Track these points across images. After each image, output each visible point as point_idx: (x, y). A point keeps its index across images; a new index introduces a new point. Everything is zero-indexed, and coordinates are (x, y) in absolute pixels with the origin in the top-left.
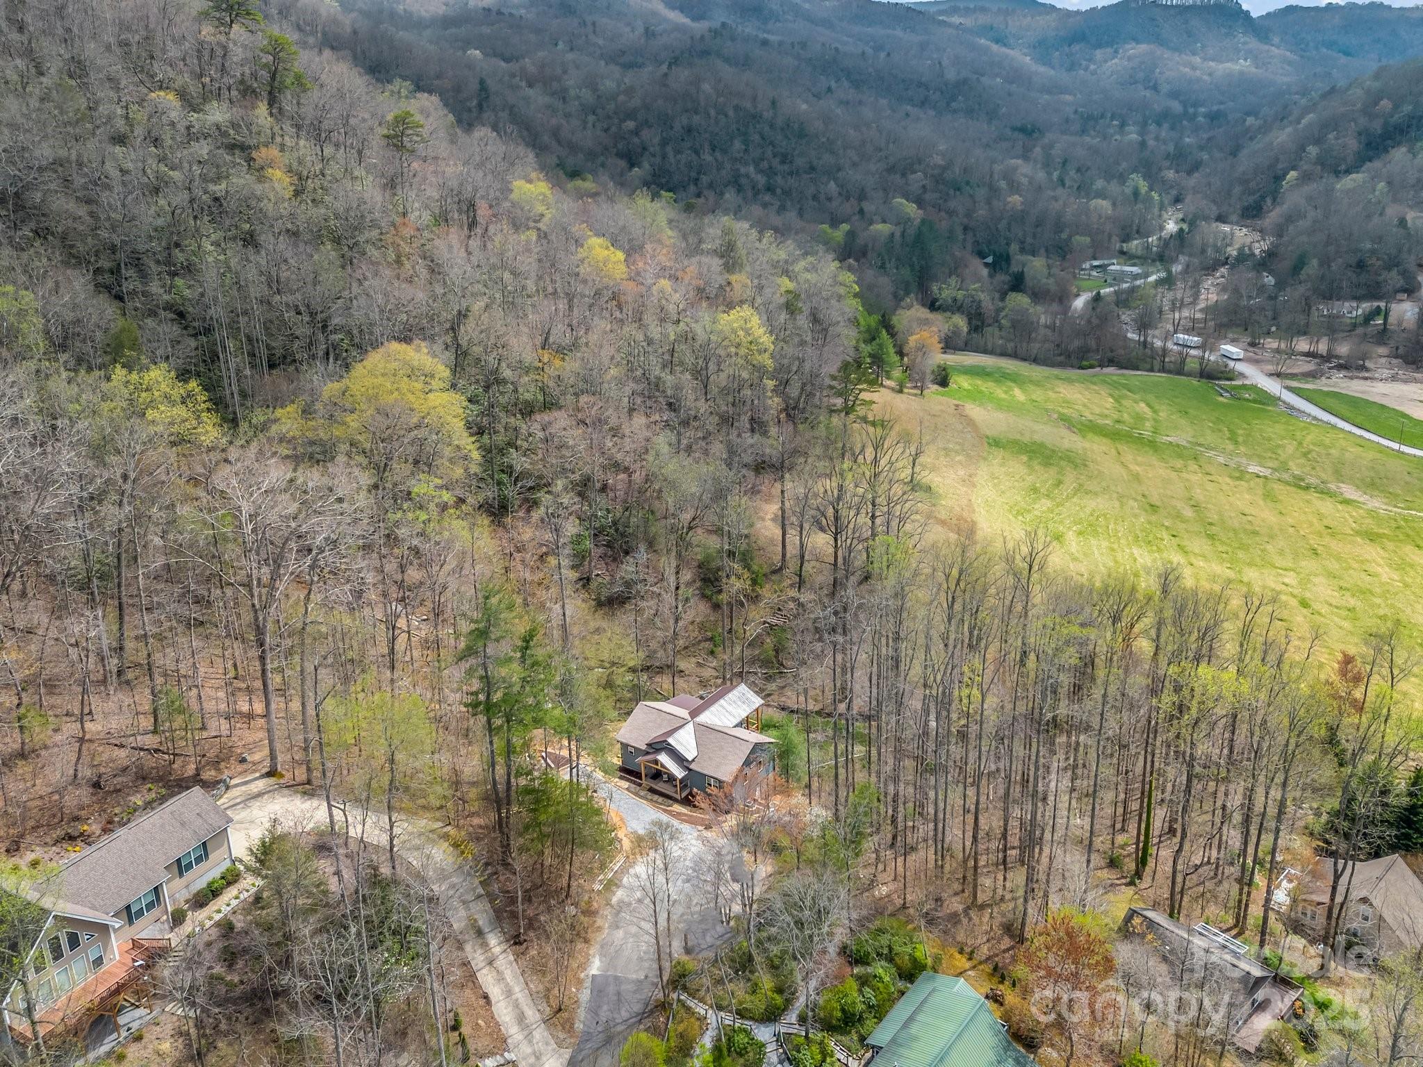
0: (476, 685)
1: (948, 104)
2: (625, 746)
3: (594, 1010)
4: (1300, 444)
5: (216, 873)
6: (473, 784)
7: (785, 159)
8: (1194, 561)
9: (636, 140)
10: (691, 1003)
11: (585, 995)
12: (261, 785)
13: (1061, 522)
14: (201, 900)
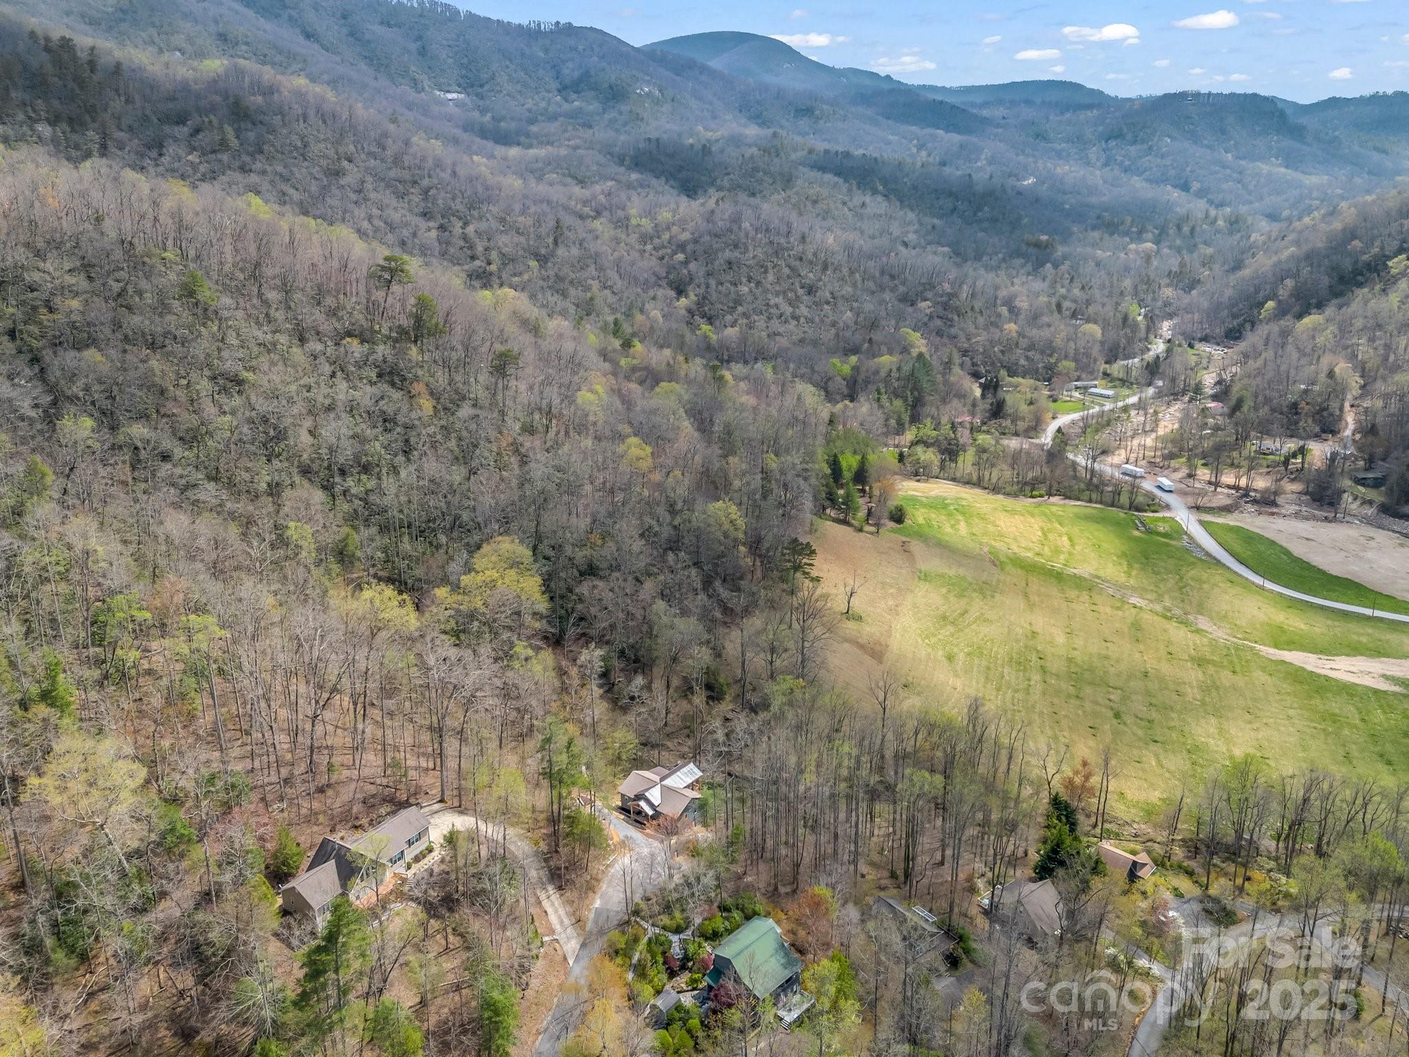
0: (545, 765)
1: (975, 214)
2: (623, 796)
3: (596, 922)
4: (1181, 578)
5: (423, 847)
6: (542, 812)
7: (811, 290)
8: (1048, 680)
9: (685, 271)
10: (642, 923)
11: (592, 916)
12: (437, 806)
13: (957, 645)
14: (417, 859)
